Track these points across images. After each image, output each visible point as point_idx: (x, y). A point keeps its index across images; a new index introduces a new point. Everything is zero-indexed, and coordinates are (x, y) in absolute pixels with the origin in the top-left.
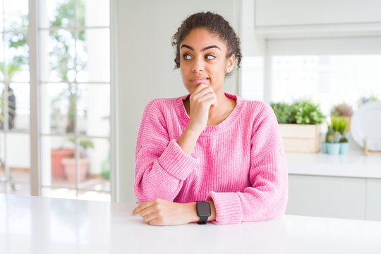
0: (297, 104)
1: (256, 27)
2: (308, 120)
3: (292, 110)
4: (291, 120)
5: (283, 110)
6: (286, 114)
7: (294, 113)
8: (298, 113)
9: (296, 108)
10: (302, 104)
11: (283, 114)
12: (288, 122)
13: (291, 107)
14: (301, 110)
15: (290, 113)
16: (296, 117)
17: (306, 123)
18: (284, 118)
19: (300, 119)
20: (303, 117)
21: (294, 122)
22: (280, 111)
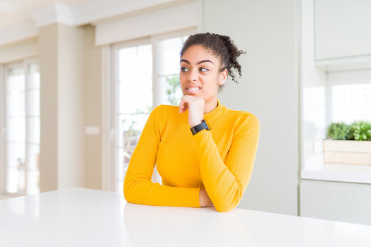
0: (355, 124)
1: (316, 60)
2: (365, 137)
3: (350, 128)
4: (349, 137)
5: (342, 129)
6: (345, 132)
7: (352, 131)
8: (356, 131)
9: (354, 127)
10: (359, 123)
11: (342, 132)
12: (347, 139)
13: (349, 126)
14: (358, 128)
15: (348, 131)
16: (354, 134)
17: (364, 140)
18: (343, 135)
19: (357, 137)
20: (361, 134)
21: (353, 139)
22: (339, 129)
